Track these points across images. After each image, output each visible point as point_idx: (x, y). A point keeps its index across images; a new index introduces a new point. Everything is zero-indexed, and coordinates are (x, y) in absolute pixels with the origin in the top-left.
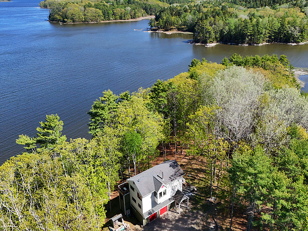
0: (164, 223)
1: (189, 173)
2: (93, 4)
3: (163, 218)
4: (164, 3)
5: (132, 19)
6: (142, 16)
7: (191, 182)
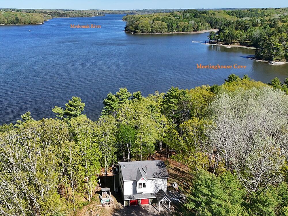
0: (142, 212)
1: (185, 181)
2: (161, 18)
3: (142, 208)
4: (233, 17)
5: (194, 32)
6: (206, 29)
7: (183, 190)
